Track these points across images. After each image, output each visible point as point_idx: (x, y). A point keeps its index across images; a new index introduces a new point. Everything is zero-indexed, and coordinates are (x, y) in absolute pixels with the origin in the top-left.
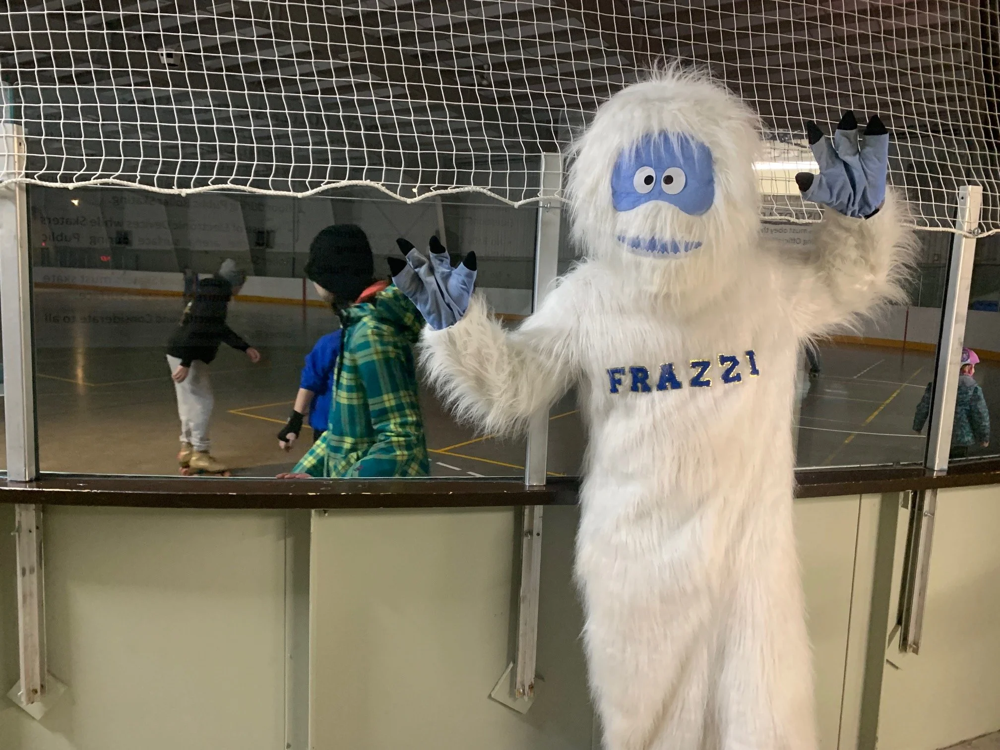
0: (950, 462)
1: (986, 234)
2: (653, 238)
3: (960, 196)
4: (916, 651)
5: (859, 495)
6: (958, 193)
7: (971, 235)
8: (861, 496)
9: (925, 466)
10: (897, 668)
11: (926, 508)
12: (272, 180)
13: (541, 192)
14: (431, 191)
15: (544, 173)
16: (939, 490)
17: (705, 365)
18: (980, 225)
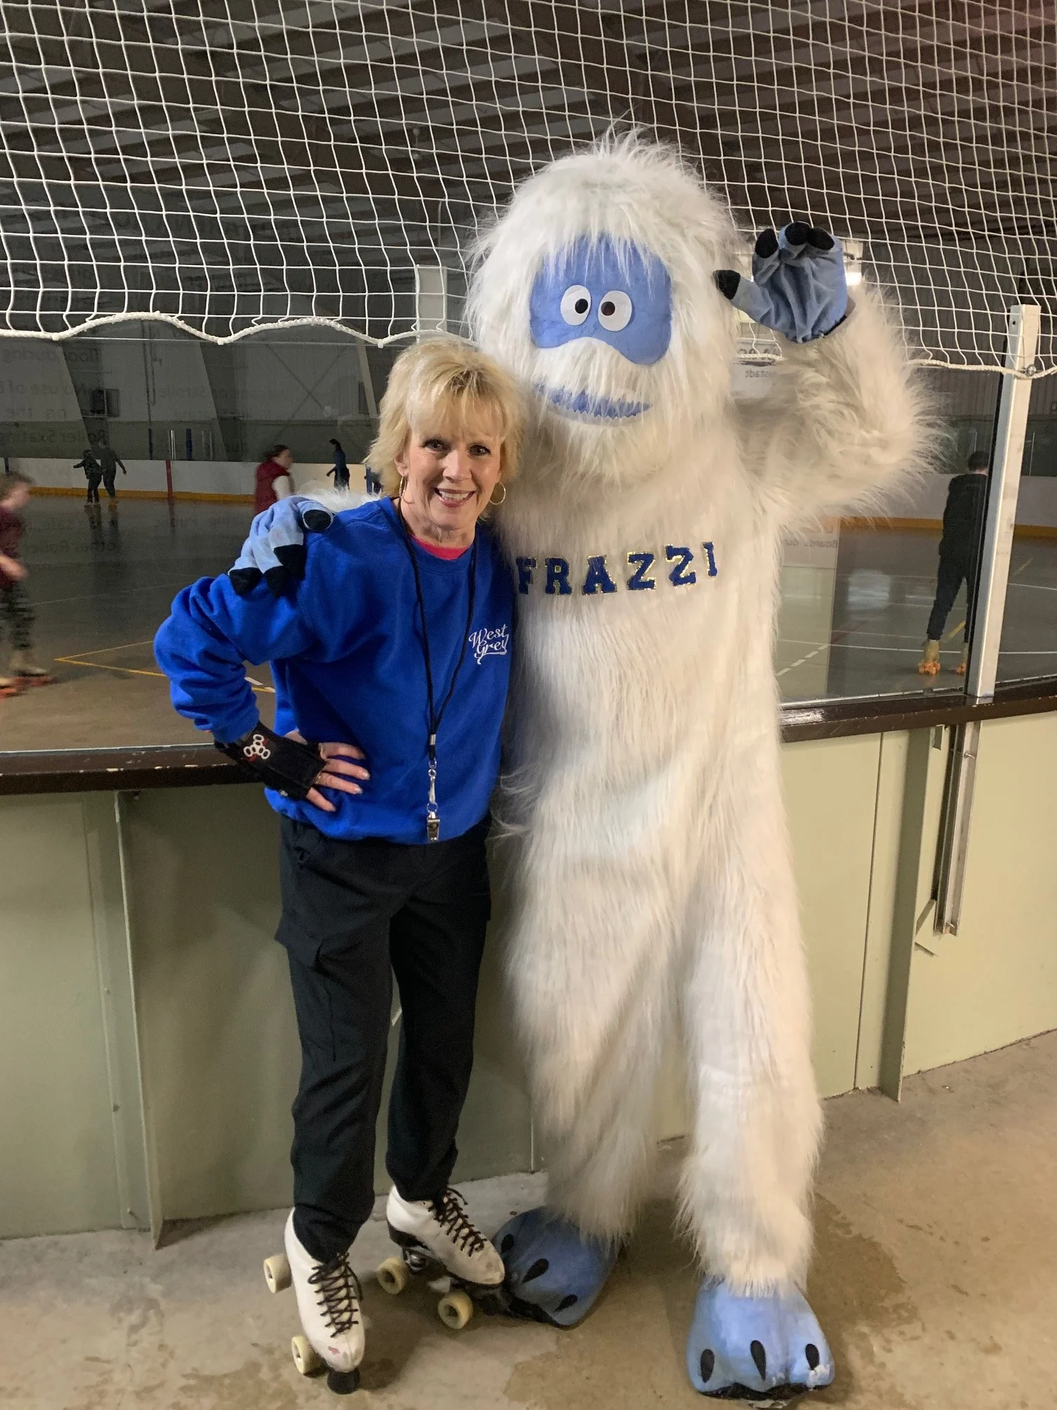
0: (996, 686)
1: (1044, 373)
2: (583, 393)
3: (1011, 320)
4: (953, 931)
5: (880, 734)
6: (1008, 317)
7: (1024, 376)
8: (882, 735)
9: (966, 693)
10: (932, 954)
11: (967, 747)
12: (11, 315)
13: (417, 324)
14: (253, 326)
15: (420, 296)
16: (982, 722)
17: (646, 559)
18: (1037, 362)
